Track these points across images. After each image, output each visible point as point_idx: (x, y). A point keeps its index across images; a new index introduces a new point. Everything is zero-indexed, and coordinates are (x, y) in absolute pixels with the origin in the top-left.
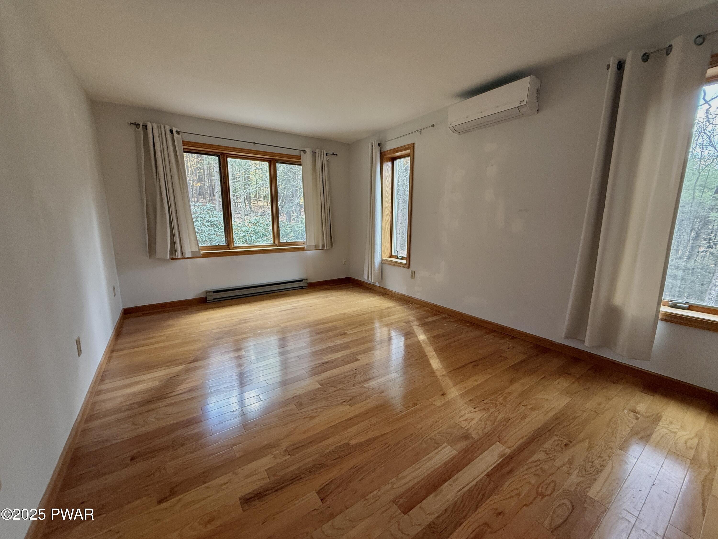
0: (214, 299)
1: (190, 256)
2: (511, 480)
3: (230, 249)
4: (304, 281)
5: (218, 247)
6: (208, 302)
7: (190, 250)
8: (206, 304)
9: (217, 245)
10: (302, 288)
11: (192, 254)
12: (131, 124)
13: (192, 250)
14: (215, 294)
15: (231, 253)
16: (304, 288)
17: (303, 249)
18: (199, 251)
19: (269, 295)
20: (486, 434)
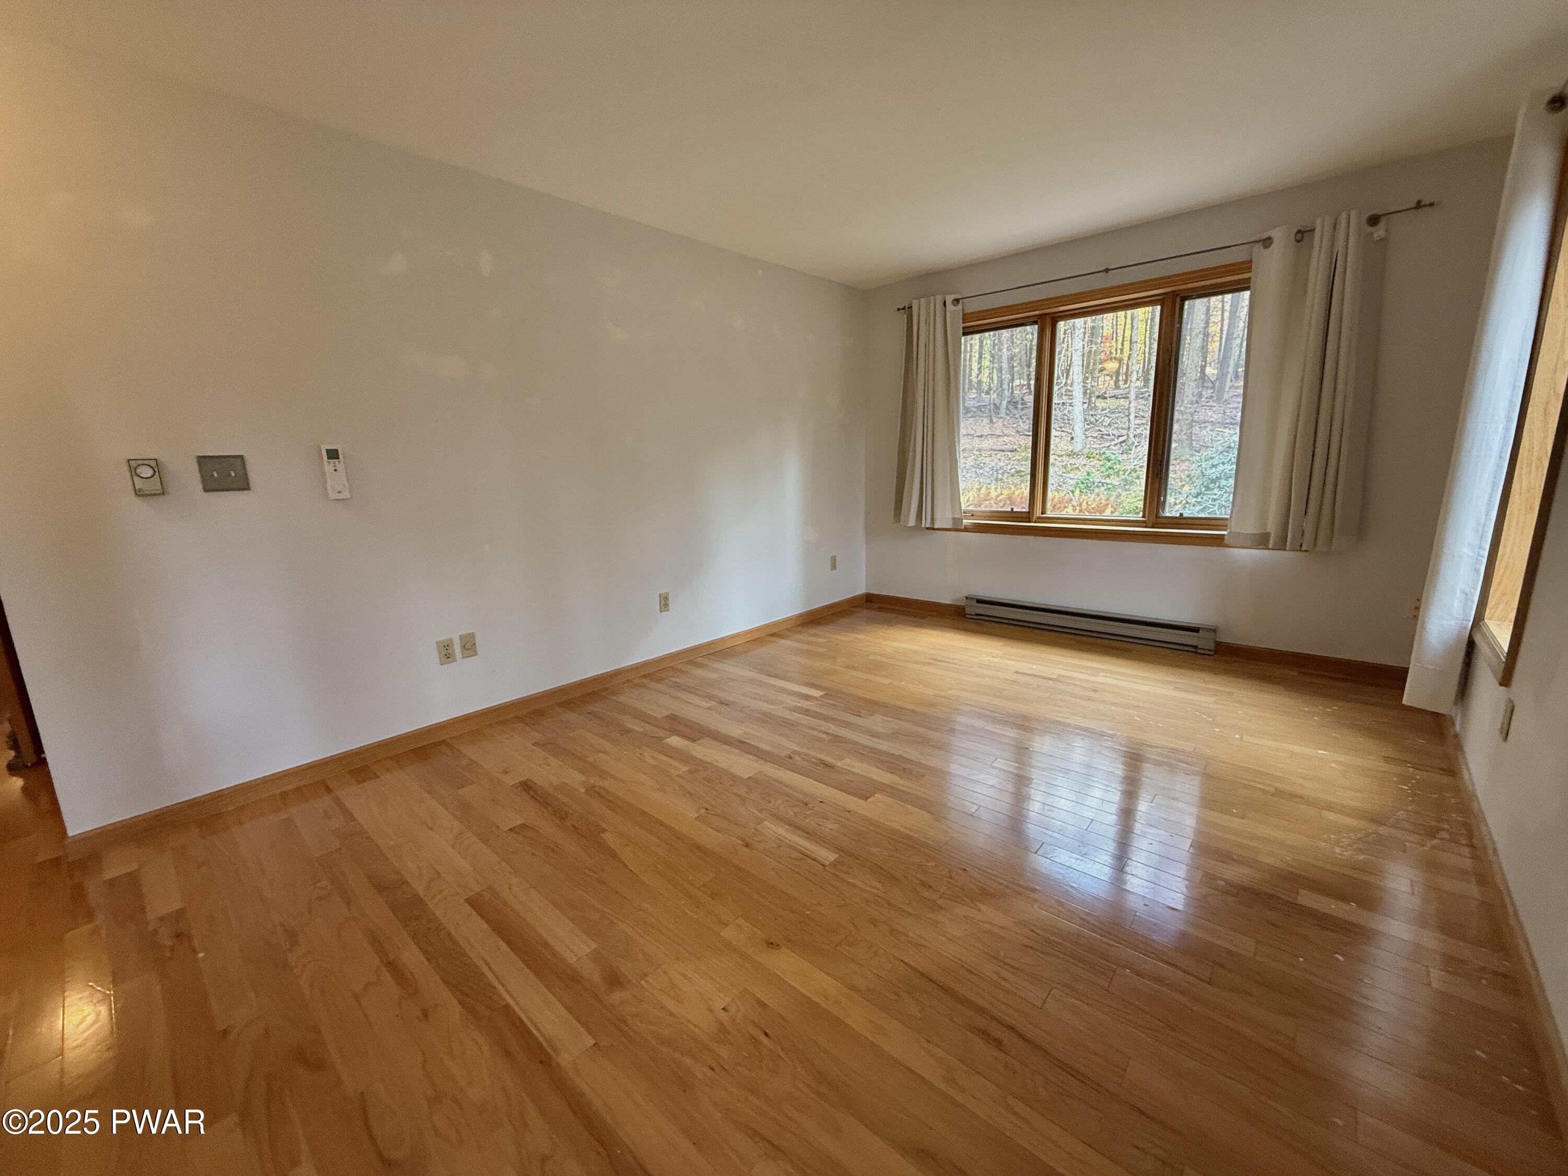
0: (977, 615)
1: (949, 526)
2: (485, 1048)
3: (1029, 522)
4: (1200, 631)
5: (1012, 515)
6: (967, 616)
7: (951, 516)
8: (964, 619)
9: (1010, 510)
10: (1195, 650)
11: (954, 524)
12: (899, 309)
13: (955, 517)
14: (978, 604)
15: (1030, 529)
16: (1199, 651)
17: (1218, 541)
18: (962, 520)
19: (1078, 638)
20: (625, 1022)
